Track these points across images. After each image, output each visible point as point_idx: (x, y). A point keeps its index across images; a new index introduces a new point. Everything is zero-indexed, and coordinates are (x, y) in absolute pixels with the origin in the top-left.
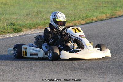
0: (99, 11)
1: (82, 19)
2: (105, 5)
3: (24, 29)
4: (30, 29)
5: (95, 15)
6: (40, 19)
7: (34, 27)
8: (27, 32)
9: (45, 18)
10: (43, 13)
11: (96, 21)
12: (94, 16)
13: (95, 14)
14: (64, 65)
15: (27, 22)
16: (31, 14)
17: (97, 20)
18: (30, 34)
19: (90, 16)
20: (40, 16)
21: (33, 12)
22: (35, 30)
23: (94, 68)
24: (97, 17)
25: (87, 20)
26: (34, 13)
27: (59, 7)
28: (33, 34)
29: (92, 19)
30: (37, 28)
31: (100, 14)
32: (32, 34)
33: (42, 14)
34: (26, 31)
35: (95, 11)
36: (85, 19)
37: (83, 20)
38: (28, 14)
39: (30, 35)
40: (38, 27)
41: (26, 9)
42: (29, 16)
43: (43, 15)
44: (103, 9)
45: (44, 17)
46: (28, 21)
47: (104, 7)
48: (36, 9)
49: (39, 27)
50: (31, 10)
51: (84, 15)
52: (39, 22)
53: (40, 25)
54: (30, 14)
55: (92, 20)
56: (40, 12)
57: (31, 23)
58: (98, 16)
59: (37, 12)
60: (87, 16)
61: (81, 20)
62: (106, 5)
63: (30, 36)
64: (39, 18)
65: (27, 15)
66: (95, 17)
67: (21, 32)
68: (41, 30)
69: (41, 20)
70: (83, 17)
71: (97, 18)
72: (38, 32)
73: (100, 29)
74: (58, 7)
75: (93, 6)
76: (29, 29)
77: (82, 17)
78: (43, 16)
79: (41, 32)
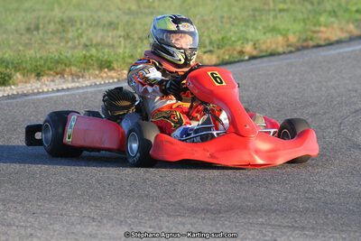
0: (264, 24)
1: (209, 48)
2: (282, 6)
3: (18, 76)
4: (39, 75)
5: (249, 37)
6: (70, 44)
7: (49, 69)
8: (28, 85)
9: (88, 43)
10: (81, 24)
11: (253, 58)
12: (247, 41)
13: (251, 33)
14: (147, 196)
15: (30, 53)
16: (41, 26)
17: (255, 53)
18: (39, 93)
19: (233, 39)
20: (70, 35)
21: (49, 22)
22: (53, 81)
23: (243, 211)
24: (255, 44)
25: (224, 53)
26: (52, 25)
27: (134, 7)
28: (48, 92)
29: (239, 48)
30: (61, 74)
31: (265, 33)
32: (43, 92)
33: (78, 30)
34: (26, 82)
35: (251, 23)
36: (218, 48)
37: (211, 51)
38: (32, 27)
39: (38, 97)
40: (64, 70)
41: (26, 11)
42: (35, 33)
43: (80, 31)
44: (275, 17)
45: (84, 40)
46: (32, 52)
47: (281, 10)
48: (57, 13)
49: (67, 70)
50: (42, 14)
51: (214, 38)
52: (69, 55)
53: (70, 65)
54: (37, 28)
55: (241, 53)
56: (72, 22)
57: (41, 58)
58: (258, 40)
59: (62, 21)
60: (223, 39)
61: (205, 52)
62: (285, 7)
63: (38, 99)
64: (67, 42)
65: (28, 30)
66: (251, 44)
67: (10, 85)
68: (73, 81)
69: (75, 47)
70: (211, 43)
71: (255, 48)
72: (65, 87)
73: (266, 83)
74: (129, 9)
75: (242, 9)
76: (33, 75)
77: (207, 41)
78: (81, 35)
79: (72, 89)
